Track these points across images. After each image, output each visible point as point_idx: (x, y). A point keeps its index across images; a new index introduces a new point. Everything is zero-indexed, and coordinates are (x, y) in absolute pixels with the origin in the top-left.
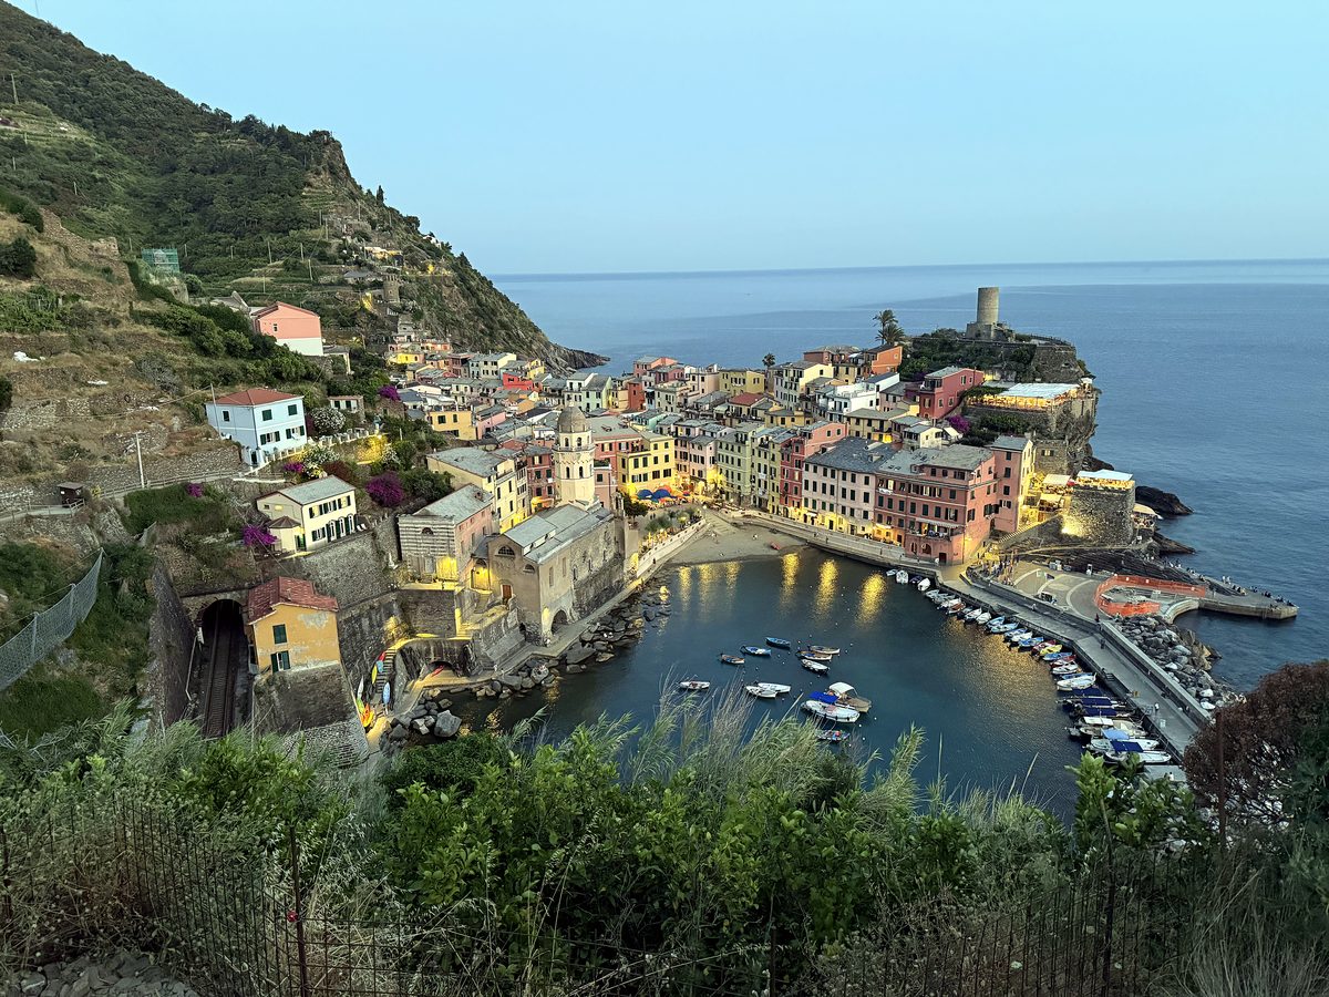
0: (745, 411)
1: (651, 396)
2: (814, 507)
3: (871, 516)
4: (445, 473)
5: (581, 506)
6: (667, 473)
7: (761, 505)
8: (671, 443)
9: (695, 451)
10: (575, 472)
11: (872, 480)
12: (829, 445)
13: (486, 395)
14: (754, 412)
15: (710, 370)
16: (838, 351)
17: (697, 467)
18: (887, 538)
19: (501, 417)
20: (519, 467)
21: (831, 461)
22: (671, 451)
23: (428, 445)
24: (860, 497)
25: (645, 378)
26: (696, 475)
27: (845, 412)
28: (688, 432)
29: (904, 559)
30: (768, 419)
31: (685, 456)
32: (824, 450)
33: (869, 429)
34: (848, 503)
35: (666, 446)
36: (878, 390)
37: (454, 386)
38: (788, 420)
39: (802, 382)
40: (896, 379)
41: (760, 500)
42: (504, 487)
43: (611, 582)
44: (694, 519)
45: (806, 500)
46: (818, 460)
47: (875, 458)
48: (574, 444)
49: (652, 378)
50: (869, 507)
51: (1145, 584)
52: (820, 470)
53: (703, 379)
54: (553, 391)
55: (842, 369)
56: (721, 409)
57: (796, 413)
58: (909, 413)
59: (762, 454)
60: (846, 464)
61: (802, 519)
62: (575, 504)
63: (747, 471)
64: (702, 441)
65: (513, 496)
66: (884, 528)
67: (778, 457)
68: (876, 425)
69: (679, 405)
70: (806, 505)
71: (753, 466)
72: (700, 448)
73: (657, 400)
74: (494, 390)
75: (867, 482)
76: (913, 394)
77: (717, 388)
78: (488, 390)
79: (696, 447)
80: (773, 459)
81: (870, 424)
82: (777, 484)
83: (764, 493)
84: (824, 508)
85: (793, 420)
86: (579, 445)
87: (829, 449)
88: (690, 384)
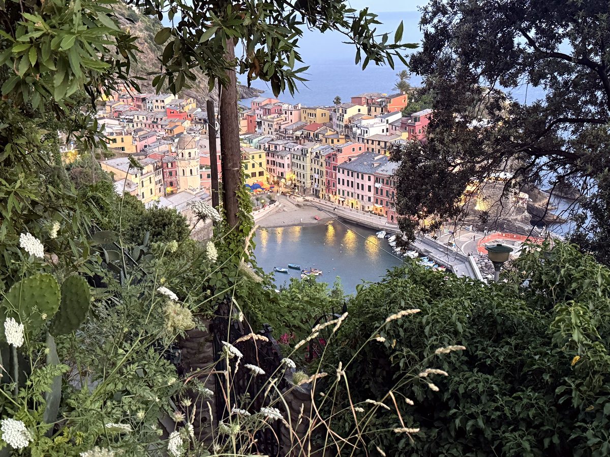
0: (312, 135)
1: (260, 124)
2: (343, 195)
3: (372, 200)
4: (111, 172)
5: (191, 192)
6: (261, 174)
7: (316, 194)
8: (264, 155)
9: (279, 160)
10: (188, 172)
11: (372, 178)
12: (353, 157)
13: (156, 123)
14: (317, 136)
15: (295, 107)
16: (371, 97)
17: (280, 170)
18: (380, 213)
19: (154, 138)
20: (156, 169)
21: (352, 167)
22: (264, 160)
23: (102, 156)
24: (366, 188)
25: (257, 112)
26: (280, 175)
27: (366, 136)
28: (276, 147)
29: (387, 225)
30: (324, 140)
31: (274, 163)
32: (350, 160)
33: (378, 147)
34: (360, 192)
35: (260, 157)
36: (387, 123)
37: (136, 117)
38: (335, 141)
39: (346, 117)
40: (399, 116)
41: (316, 190)
42: (146, 181)
43: (209, 236)
44: (272, 202)
45: (339, 190)
46: (345, 166)
47: (375, 165)
48: (186, 156)
49: (261, 112)
50: (371, 194)
51: (513, 238)
52: (346, 172)
53: (291, 114)
54: (200, 120)
55: (373, 109)
56: (298, 133)
57: (340, 137)
58: (401, 138)
59: (316, 162)
60: (360, 169)
61: (337, 202)
62: (188, 191)
63: (308, 173)
64: (283, 154)
65: (153, 186)
66: (378, 206)
67: (324, 164)
68: (382, 144)
69: (276, 130)
70: (339, 194)
71: (311, 170)
72: (282, 158)
73: (263, 126)
74: (161, 119)
75: (369, 180)
76: (405, 126)
77: (300, 119)
78: (157, 119)
79: (280, 157)
80: (322, 165)
81: (379, 144)
82: (324, 181)
83: (318, 186)
84: (348, 195)
85: (338, 141)
86: (190, 156)
87: (353, 159)
88: (283, 116)
